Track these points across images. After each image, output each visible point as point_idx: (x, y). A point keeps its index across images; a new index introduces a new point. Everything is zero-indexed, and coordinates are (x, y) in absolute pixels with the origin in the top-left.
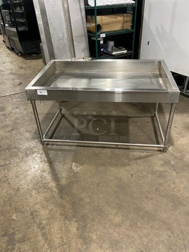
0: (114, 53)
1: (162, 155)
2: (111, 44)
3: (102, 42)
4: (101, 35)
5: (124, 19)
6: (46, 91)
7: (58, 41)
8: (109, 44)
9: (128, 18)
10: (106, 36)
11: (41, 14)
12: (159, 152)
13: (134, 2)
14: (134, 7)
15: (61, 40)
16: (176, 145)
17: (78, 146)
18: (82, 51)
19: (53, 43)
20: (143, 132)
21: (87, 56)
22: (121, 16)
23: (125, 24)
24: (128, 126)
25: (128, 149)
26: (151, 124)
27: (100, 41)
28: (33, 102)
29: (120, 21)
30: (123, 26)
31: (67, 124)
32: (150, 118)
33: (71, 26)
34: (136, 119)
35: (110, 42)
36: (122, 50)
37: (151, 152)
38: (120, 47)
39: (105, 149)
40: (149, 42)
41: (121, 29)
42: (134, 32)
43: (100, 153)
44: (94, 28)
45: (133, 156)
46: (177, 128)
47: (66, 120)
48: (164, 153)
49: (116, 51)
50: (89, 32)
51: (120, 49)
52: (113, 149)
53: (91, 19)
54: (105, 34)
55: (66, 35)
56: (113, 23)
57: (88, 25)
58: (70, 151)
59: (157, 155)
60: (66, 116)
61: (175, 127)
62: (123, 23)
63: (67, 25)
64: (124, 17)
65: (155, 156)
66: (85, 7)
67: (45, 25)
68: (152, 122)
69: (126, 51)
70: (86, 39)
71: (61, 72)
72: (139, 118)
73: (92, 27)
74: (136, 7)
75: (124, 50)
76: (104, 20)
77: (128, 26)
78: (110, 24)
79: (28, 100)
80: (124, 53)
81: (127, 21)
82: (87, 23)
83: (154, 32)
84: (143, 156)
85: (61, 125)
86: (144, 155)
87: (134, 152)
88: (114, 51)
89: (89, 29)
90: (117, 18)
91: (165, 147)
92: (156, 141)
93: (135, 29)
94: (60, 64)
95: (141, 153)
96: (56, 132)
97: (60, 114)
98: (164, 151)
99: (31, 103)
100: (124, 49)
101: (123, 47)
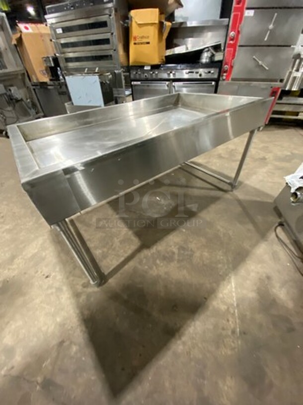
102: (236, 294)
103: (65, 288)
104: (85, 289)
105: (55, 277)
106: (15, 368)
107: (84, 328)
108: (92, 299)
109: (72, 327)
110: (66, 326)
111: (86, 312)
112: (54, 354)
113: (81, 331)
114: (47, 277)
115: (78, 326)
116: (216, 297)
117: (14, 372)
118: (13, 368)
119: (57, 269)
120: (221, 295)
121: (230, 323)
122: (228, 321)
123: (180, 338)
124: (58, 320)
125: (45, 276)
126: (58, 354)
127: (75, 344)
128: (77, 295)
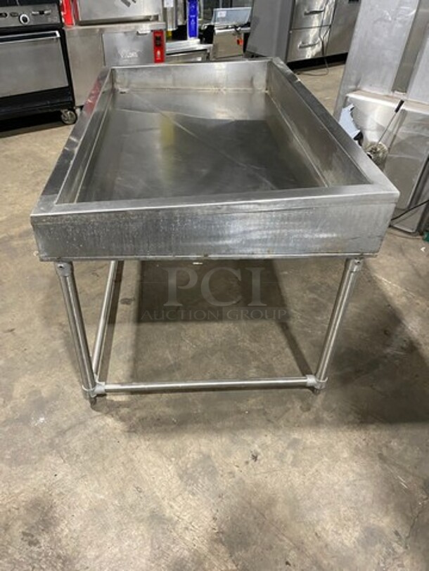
102: (395, 283)
103: (296, 435)
104: (313, 409)
105: (264, 446)
106: (399, 530)
107: (373, 426)
108: (334, 406)
109: (364, 440)
110: (360, 447)
111: (351, 418)
112: (394, 470)
113: (374, 430)
114: (255, 458)
115: (366, 433)
116: (391, 298)
117: (404, 532)
118: (397, 533)
119: (249, 439)
120: (391, 294)
121: (420, 303)
122: (418, 304)
123: (421, 345)
124: (346, 455)
125: (252, 462)
126: (394, 464)
127: (390, 442)
128: (317, 422)
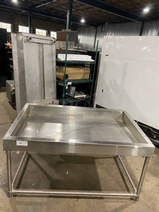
0: (76, 97)
1: (135, 204)
2: (73, 89)
3: (67, 88)
4: (68, 83)
5: (84, 71)
6: (27, 142)
7: (31, 85)
8: (71, 89)
9: (88, 71)
10: (72, 84)
11: (18, 62)
12: (132, 201)
13: (94, 61)
14: (93, 65)
15: (34, 84)
16: (144, 191)
17: (50, 197)
18: (51, 95)
19: (26, 86)
20: (111, 176)
21: (54, 98)
22: (83, 69)
23: (85, 75)
24: (95, 169)
25: (102, 198)
26: (115, 166)
27: (65, 87)
28: (9, 152)
29: (82, 73)
30: (83, 77)
31: (34, 166)
32: (113, 159)
33: (44, 74)
34: (101, 159)
35: (72, 87)
36: (82, 95)
37: (124, 202)
38: (80, 92)
39: (79, 199)
40: (103, 90)
41: (82, 78)
42: (92, 82)
43: (75, 205)
44: (63, 77)
45: (108, 208)
46: (139, 170)
47: (34, 162)
48: (137, 202)
49: (77, 95)
50: (58, 79)
51: (80, 93)
52: (87, 200)
53: (59, 69)
54: (71, 82)
55: (38, 81)
56: (77, 74)
57: (57, 74)
58: (42, 204)
59: (131, 205)
60: (33, 157)
61: (137, 169)
62: (84, 75)
63: (41, 73)
64: (85, 70)
65: (130, 207)
66: (56, 60)
67: (20, 71)
68: (116, 163)
69: (85, 95)
70: (54, 84)
71: (35, 115)
72: (103, 159)
73: (61, 76)
74: (95, 64)
75: (83, 95)
76: (70, 71)
77: (87, 77)
78: (74, 74)
79: (4, 151)
80: (84, 97)
81: (87, 73)
82: (57, 72)
83: (108, 83)
84: (118, 207)
85: (28, 168)
86: (119, 205)
87: (109, 202)
88: (76, 95)
89: (58, 77)
90: (79, 71)
91: (138, 196)
92: (125, 186)
93: (93, 80)
94: (34, 108)
95: (116, 203)
96: (24, 178)
97: (27, 154)
98: (137, 200)
99: (6, 153)
100: (83, 93)
101: (83, 92)
